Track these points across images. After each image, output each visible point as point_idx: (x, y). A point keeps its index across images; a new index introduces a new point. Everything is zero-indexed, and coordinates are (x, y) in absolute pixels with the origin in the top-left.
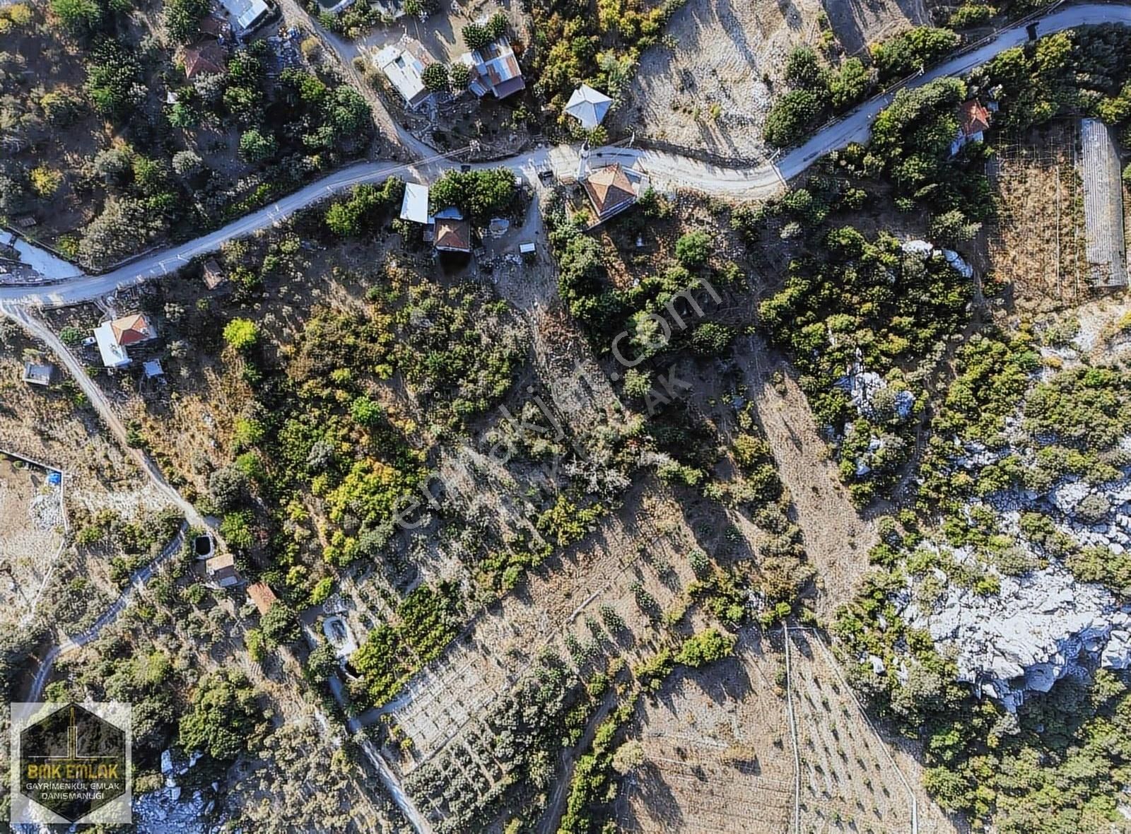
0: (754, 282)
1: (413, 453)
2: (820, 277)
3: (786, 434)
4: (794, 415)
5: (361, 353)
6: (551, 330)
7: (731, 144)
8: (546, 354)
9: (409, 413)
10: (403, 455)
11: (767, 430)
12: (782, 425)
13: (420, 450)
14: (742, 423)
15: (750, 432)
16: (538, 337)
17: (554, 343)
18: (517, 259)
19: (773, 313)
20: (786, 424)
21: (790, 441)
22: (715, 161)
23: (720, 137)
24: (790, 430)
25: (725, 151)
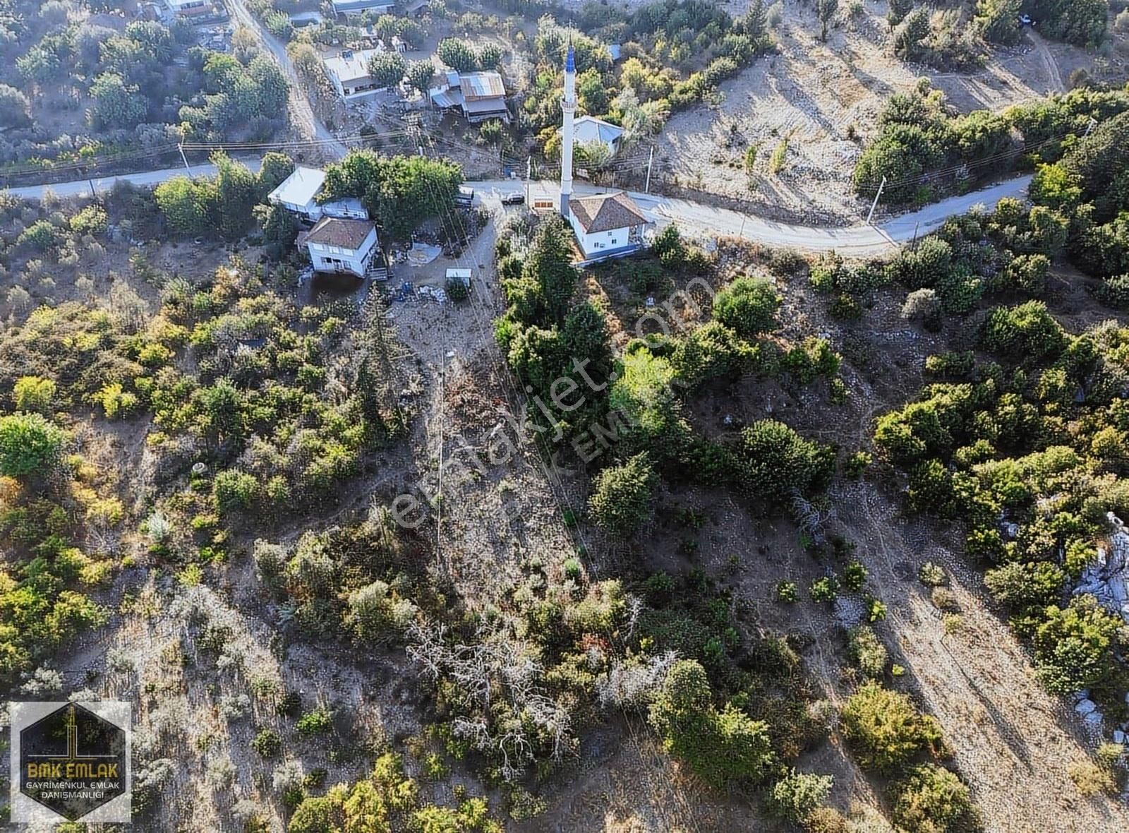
0: (861, 393)
1: (75, 555)
2: (990, 381)
3: (978, 708)
4: (988, 666)
5: (98, 368)
6: (467, 396)
7: (803, 198)
8: (446, 438)
9: (121, 488)
10: (51, 555)
11: (927, 691)
12: (962, 684)
13: (97, 558)
14: (864, 655)
15: (886, 679)
16: (439, 405)
17: (467, 418)
18: (440, 294)
19: (906, 431)
20: (972, 685)
21: (990, 730)
22: (779, 215)
23: (785, 189)
24: (984, 700)
25: (794, 202)
